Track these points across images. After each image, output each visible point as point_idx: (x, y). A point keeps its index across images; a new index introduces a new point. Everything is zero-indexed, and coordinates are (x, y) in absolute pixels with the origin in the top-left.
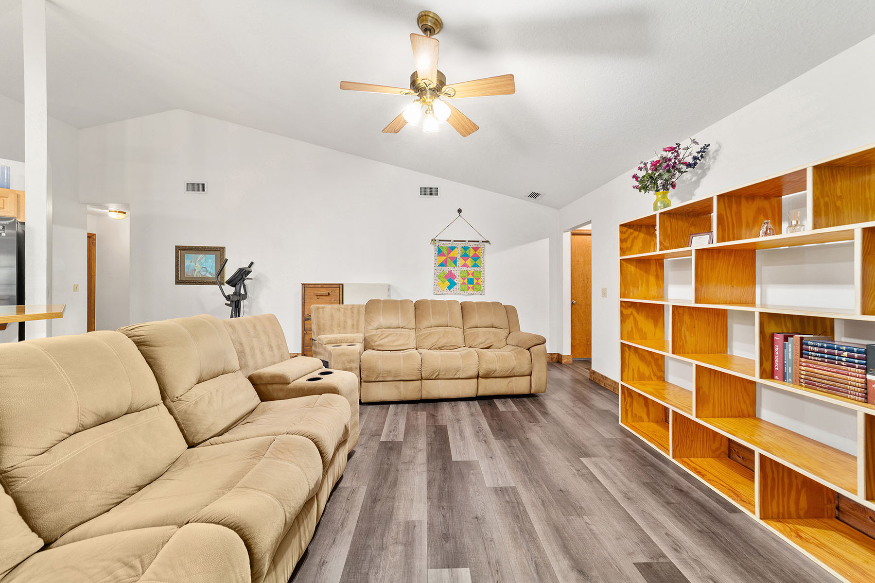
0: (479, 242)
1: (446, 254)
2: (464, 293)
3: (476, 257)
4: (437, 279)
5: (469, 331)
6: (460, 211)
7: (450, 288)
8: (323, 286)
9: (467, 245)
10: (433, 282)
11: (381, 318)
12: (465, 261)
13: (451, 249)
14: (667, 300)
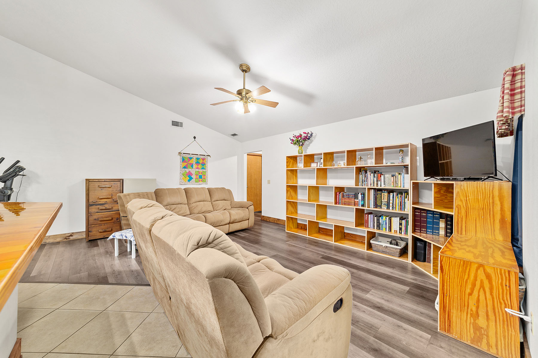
0: (205, 155)
1: (187, 162)
2: (197, 184)
3: (203, 164)
4: (182, 175)
5: (214, 203)
6: (195, 138)
7: (189, 181)
8: (105, 181)
9: (199, 157)
10: (179, 178)
11: (169, 199)
12: (198, 166)
13: (190, 159)
14: (298, 184)
